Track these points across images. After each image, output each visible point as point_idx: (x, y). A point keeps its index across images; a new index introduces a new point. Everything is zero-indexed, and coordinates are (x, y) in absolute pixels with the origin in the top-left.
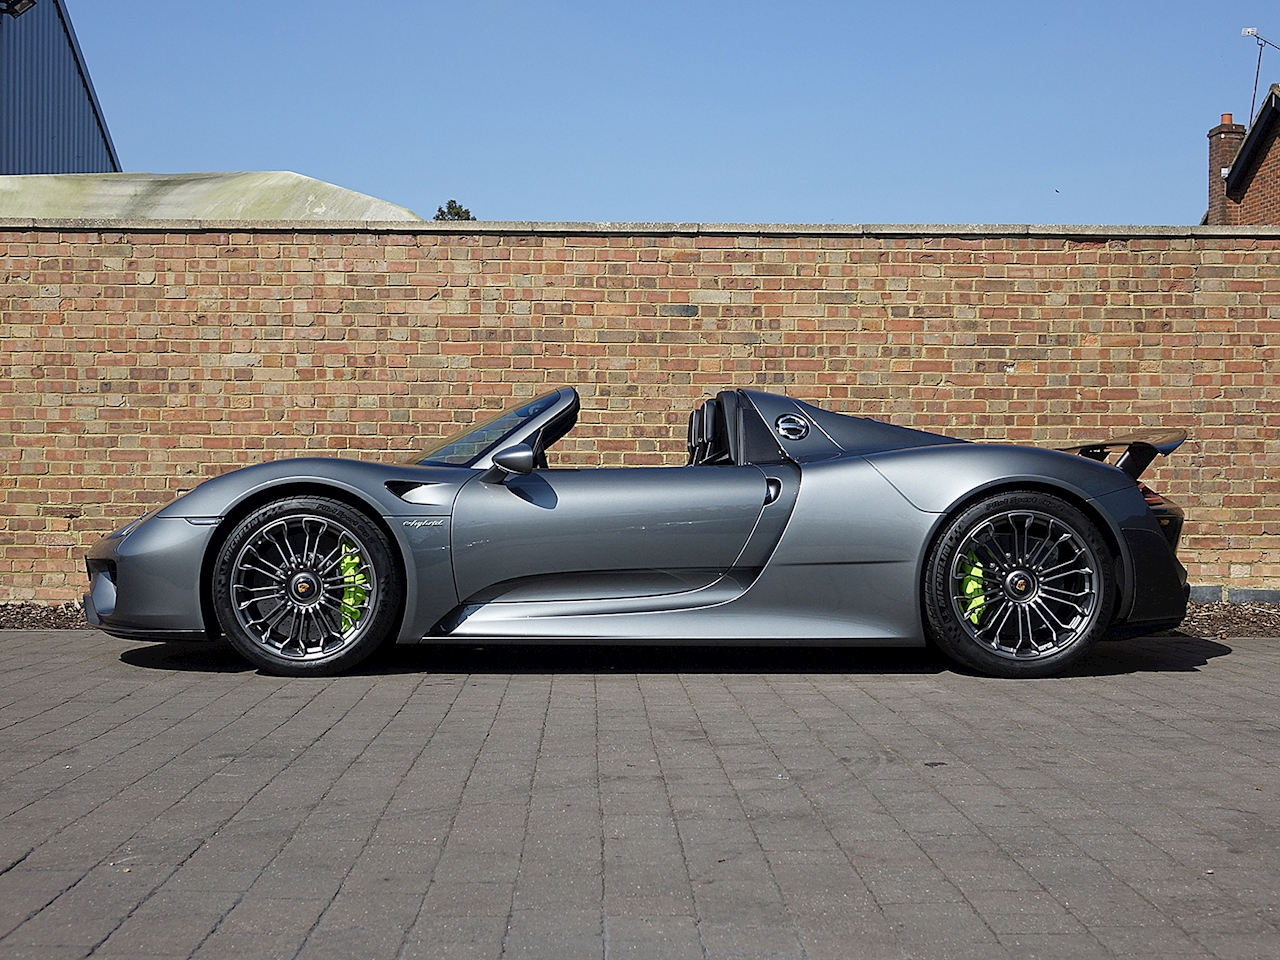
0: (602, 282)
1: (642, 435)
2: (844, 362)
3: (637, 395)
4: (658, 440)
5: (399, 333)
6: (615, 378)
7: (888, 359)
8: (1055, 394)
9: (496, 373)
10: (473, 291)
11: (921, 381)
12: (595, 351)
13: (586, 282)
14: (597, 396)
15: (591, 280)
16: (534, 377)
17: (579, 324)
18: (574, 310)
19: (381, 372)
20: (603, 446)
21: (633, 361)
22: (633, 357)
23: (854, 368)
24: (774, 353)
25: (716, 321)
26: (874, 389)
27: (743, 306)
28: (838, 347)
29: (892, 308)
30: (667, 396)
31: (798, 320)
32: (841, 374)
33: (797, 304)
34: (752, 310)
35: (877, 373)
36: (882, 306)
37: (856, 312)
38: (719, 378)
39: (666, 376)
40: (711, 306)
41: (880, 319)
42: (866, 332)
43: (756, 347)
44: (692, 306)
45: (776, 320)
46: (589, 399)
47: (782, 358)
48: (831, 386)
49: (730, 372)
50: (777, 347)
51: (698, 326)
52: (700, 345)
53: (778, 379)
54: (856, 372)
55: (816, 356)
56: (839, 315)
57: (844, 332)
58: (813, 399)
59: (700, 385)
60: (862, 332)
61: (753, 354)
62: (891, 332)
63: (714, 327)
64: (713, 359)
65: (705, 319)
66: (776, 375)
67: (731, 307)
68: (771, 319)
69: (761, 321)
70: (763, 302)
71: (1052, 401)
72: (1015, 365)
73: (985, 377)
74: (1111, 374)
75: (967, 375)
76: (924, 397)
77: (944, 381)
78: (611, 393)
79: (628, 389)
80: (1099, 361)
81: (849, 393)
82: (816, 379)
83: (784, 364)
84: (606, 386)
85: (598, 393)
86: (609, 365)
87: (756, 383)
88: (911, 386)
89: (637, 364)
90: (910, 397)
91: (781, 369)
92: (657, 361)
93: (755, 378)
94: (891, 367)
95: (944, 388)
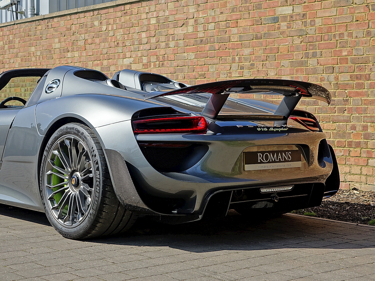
0: (241, 9)
2: (346, 42)
3: (254, 68)
5: (172, 44)
6: (246, 60)
7: (369, 38)
9: (203, 61)
10: (195, 21)
12: (238, 46)
13: (235, 10)
16: (216, 61)
17: (232, 32)
18: (230, 25)
19: (167, 63)
22: (253, 48)
23: (351, 46)
24: (312, 40)
25: (286, 24)
26: (362, 58)
27: (298, 14)
28: (343, 33)
29: (372, 5)
30: (266, 68)
31: (324, 19)
32: (345, 49)
33: (323, 10)
34: (302, 16)
35: (363, 47)
36: (367, 4)
37: (352, 10)
38: (288, 56)
39: (266, 57)
40: (284, 16)
41: (365, 13)
42: (358, 22)
43: (304, 37)
44: (276, 17)
45: (314, 20)
46: (236, 72)
47: (316, 43)
48: (340, 57)
49: (293, 53)
50: (314, 36)
51: (279, 28)
52: (280, 38)
53: (314, 55)
54: (353, 48)
55: (333, 40)
56: (344, 14)
57: (347, 24)
58: (331, 66)
59: (280, 61)
60: (356, 22)
61: (303, 42)
62: (371, 21)
63: (286, 28)
64: (285, 46)
65: (282, 24)
66: (313, 52)
67: (293, 15)
68: (311, 19)
69: (306, 22)
70: (307, 10)
78: (244, 68)
79: (251, 66)
81: (349, 61)
82: (333, 54)
83: (317, 46)
84: (242, 64)
85: (239, 68)
86: (243, 53)
87: (304, 58)
89: (254, 51)
91: (316, 49)
92: (262, 49)
93: (304, 55)
94: (371, 44)
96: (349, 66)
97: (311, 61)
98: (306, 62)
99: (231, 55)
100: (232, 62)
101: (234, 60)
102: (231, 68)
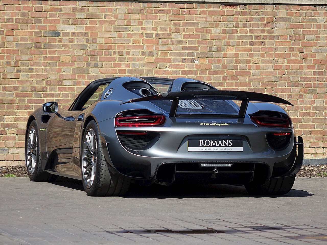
0: (18, 21)
1: (35, 90)
2: (125, 58)
3: (33, 72)
4: (42, 92)
6: (23, 64)
7: (144, 57)
8: (216, 73)
11: (158, 66)
12: (14, 52)
13: (10, 20)
15: (13, 19)
17: (7, 40)
18: (5, 33)
20: (17, 95)
21: (31, 57)
22: (31, 55)
23: (129, 61)
24: (94, 54)
25: (68, 39)
26: (138, 70)
27: (80, 32)
28: (122, 51)
29: (146, 34)
30: (47, 72)
31: (105, 39)
32: (123, 63)
33: (104, 32)
34: (84, 34)
35: (139, 63)
36: (141, 33)
37: (130, 36)
38: (70, 64)
39: (46, 64)
40: (66, 32)
41: (141, 39)
42: (134, 44)
43: (86, 51)
44: (57, 32)
45: (95, 38)
46: (11, 74)
47: (98, 56)
48: (119, 68)
49: (74, 62)
50: (95, 51)
51: (60, 41)
52: (61, 50)
53: (96, 65)
54: (130, 62)
55: (113, 55)
56: (122, 37)
57: (125, 45)
58: (111, 74)
59: (61, 68)
60: (133, 44)
61: (85, 54)
62: (145, 45)
63: (68, 42)
64: (67, 56)
65: (64, 38)
66: (94, 63)
67: (75, 32)
68: (93, 38)
69: (88, 39)
70: (89, 30)
71: (214, 76)
72: (199, 60)
73: (186, 65)
74: (239, 64)
75: (178, 64)
76: (159, 74)
77: (168, 67)
78: (21, 71)
79: (29, 70)
80: (234, 58)
81: (127, 72)
82: (112, 66)
83: (98, 58)
84: (19, 68)
85: (15, 71)
86: (20, 58)
87: (86, 67)
88: (153, 69)
89: (33, 58)
90: (153, 74)
91: (97, 61)
92: (42, 57)
93: (86, 65)
94: (145, 61)
95: (168, 70)
97: (92, 70)
98: (88, 70)
99: (5, 59)
100: (6, 66)
101: (9, 64)
102: (6, 70)
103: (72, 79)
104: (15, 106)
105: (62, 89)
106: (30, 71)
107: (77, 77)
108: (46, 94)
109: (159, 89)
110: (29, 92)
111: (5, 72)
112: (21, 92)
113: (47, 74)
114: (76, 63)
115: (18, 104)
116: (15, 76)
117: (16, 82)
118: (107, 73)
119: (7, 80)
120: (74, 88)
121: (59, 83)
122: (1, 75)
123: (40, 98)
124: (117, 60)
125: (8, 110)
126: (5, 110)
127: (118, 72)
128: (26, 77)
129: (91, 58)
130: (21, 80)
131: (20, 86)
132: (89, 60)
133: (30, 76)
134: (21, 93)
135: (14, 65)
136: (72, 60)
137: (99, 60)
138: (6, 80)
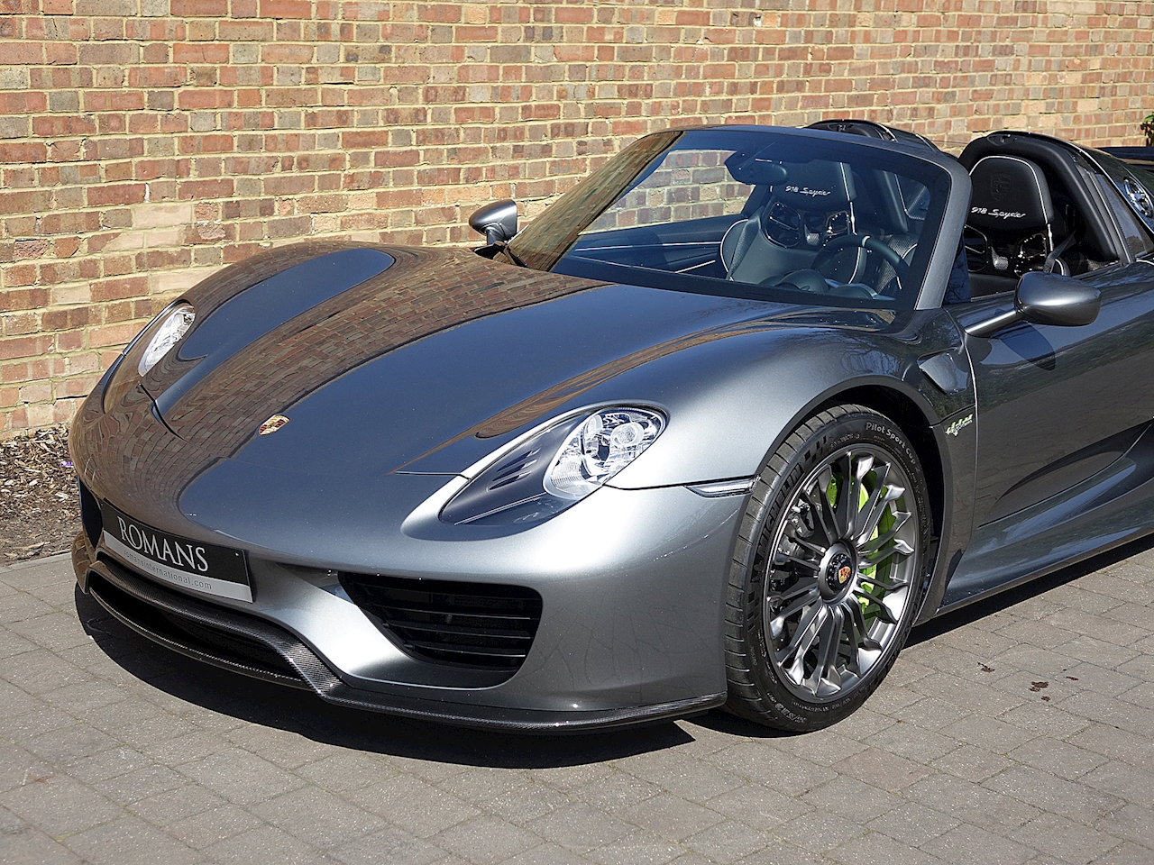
1: (396, 122)
2: (613, 12)
3: (389, 60)
4: (415, 128)
6: (365, 33)
7: (654, 7)
8: (792, 54)
9: (207, 25)
11: (682, 37)
14: (341, 63)
16: (258, 31)
19: (33, 23)
20: (349, 141)
21: (386, 8)
22: (386, 2)
23: (622, 20)
26: (639, 49)
30: (426, 61)
32: (609, 28)
35: (643, 26)
38: (485, 33)
39: (425, 31)
46: (332, 67)
47: (552, 5)
48: (598, 45)
49: (496, 25)
53: (547, 35)
54: (623, 26)
58: (580, 63)
59: (463, 44)
64: (478, 5)
66: (544, 28)
71: (789, 62)
72: (762, 17)
73: (737, 32)
74: (836, 29)
75: (722, 30)
76: (684, 59)
77: (702, 37)
78: (360, 57)
79: (380, 52)
80: (829, 12)
81: (616, 54)
82: (585, 36)
83: (553, 13)
84: (353, 46)
85: (342, 58)
86: (357, 12)
87: (524, 41)
88: (673, 45)
89: (391, 12)
90: (672, 60)
91: (549, 21)
92: (415, 7)
93: (523, 34)
94: (656, 19)
95: (702, 47)
96: (616, 65)
97: (538, 49)
98: (528, 50)
99: (313, 16)
100: (316, 39)
101: (324, 33)
102: (315, 55)
103: (490, 80)
104: (343, 179)
105: (463, 115)
106: (382, 56)
107: (501, 72)
108: (423, 131)
109: (681, 102)
110: (380, 129)
111: (314, 60)
112: (359, 130)
113: (428, 65)
114: (500, 27)
115: (352, 171)
116: (341, 76)
117: (346, 96)
118: (572, 60)
119: (320, 88)
120: (493, 108)
121: (459, 94)
122: (304, 71)
123: (409, 148)
124: (595, 20)
125: (323, 194)
126: (316, 194)
127: (596, 55)
128: (371, 78)
129: (537, 10)
130: (358, 88)
131: (356, 108)
132: (532, 17)
133: (382, 74)
134: (358, 133)
135: (339, 38)
136: (491, 17)
137: (554, 17)
138: (316, 90)
